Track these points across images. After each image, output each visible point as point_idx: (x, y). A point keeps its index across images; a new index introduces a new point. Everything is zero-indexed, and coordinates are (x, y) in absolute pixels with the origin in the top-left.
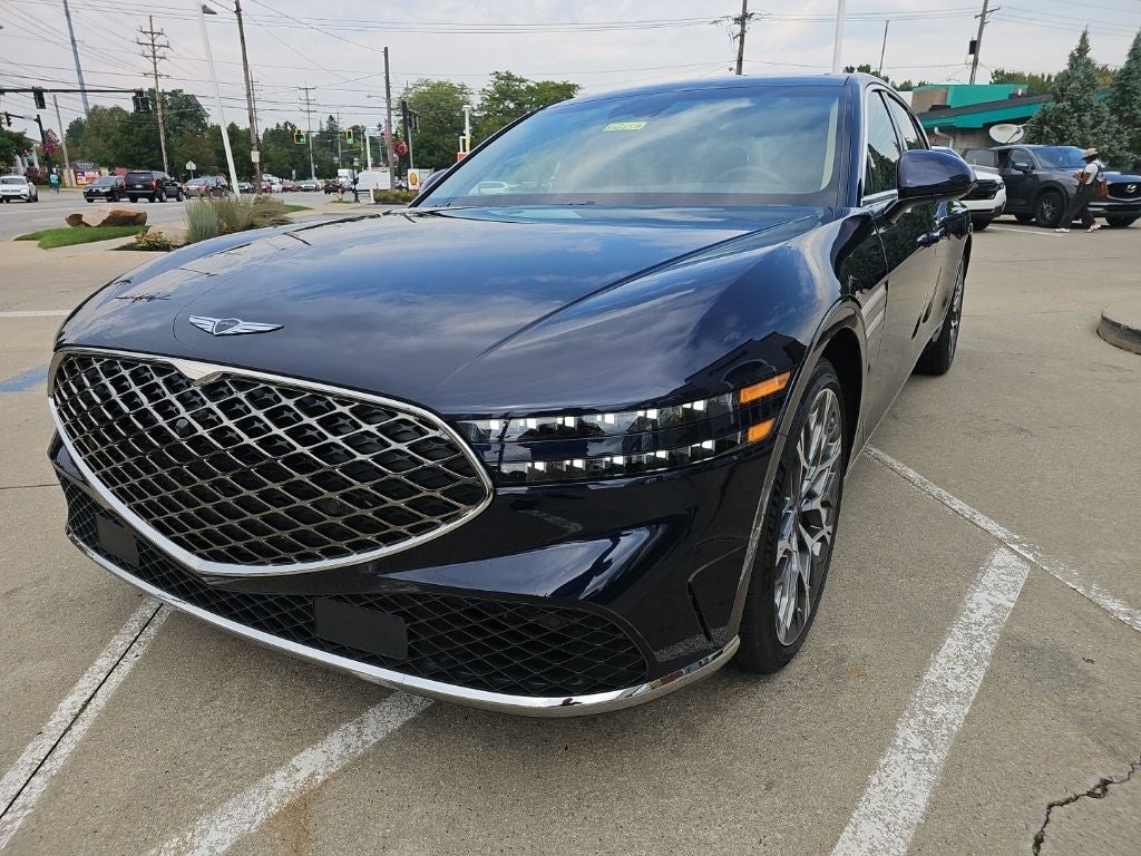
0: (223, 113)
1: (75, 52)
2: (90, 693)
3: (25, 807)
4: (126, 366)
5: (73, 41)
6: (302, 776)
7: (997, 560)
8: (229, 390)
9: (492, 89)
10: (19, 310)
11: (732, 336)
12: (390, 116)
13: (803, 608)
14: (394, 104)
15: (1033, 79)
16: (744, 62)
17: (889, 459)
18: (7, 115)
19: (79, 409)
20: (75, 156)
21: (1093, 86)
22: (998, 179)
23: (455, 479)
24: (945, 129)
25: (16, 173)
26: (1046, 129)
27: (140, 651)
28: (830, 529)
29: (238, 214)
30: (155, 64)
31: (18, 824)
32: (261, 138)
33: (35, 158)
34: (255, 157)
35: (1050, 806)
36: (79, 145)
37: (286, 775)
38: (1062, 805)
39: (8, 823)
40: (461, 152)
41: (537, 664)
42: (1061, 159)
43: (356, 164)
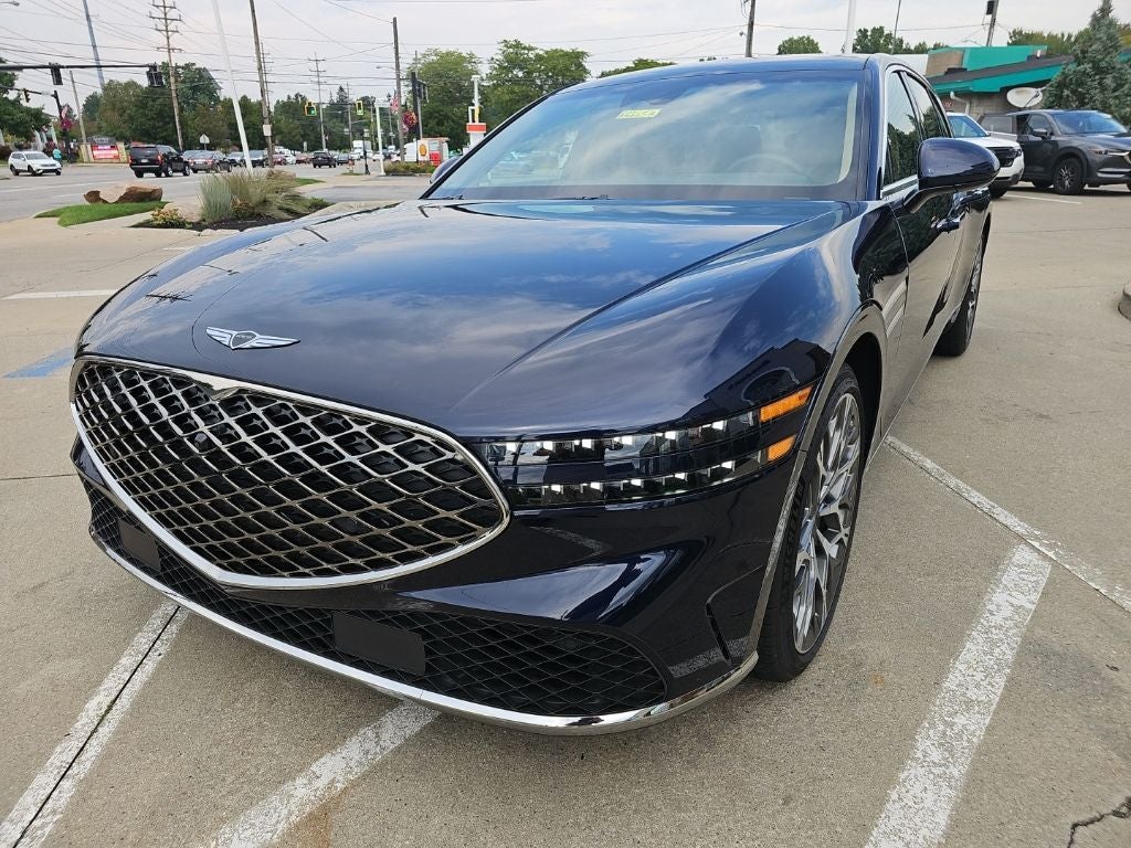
0: (234, 87)
1: (90, 27)
2: (115, 694)
3: (54, 812)
4: (145, 377)
5: (88, 16)
6: (321, 784)
7: (1017, 558)
8: (247, 405)
9: (500, 57)
10: (42, 290)
11: (752, 344)
12: (399, 87)
13: (820, 614)
14: (403, 75)
15: (1052, 38)
16: (754, 27)
17: (905, 448)
18: (26, 91)
19: (100, 417)
20: (92, 130)
21: (1116, 47)
22: (1016, 146)
23: (472, 502)
24: (961, 94)
25: (36, 149)
26: (1066, 92)
27: (162, 650)
28: (847, 531)
29: (251, 190)
30: (168, 38)
31: (47, 830)
32: (272, 110)
33: (53, 133)
34: (267, 130)
35: (1075, 826)
36: (95, 120)
37: (305, 781)
38: (1086, 824)
39: (39, 828)
40: (471, 123)
41: (554, 683)
42: (1081, 124)
43: (366, 135)
